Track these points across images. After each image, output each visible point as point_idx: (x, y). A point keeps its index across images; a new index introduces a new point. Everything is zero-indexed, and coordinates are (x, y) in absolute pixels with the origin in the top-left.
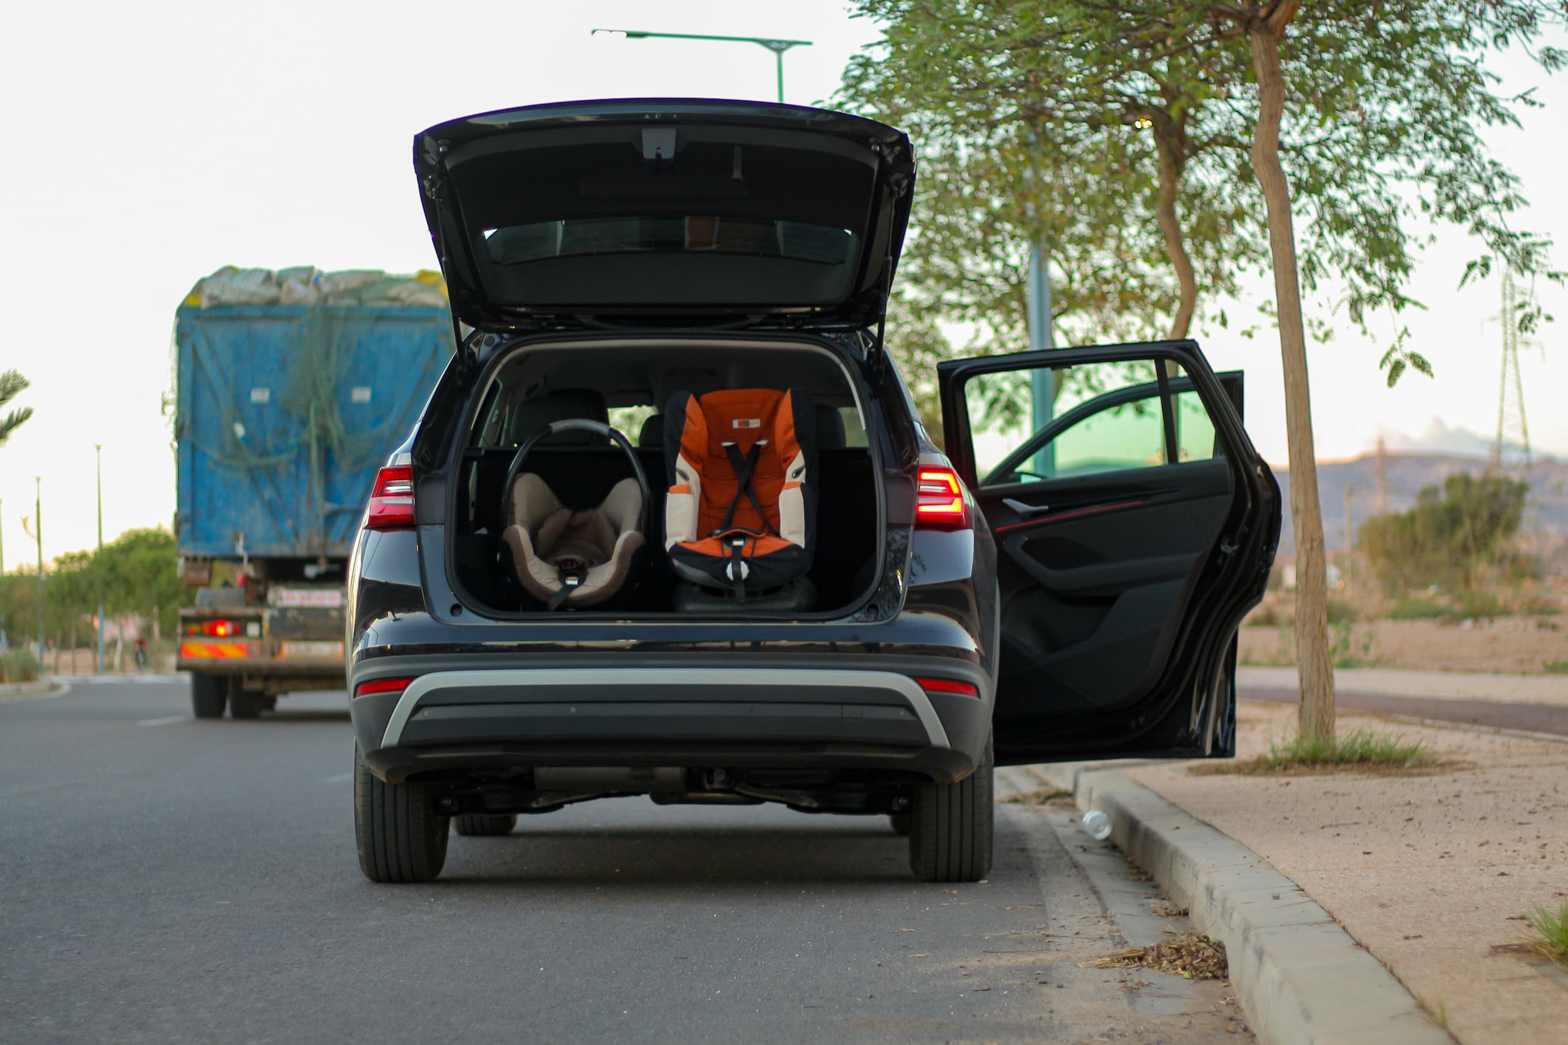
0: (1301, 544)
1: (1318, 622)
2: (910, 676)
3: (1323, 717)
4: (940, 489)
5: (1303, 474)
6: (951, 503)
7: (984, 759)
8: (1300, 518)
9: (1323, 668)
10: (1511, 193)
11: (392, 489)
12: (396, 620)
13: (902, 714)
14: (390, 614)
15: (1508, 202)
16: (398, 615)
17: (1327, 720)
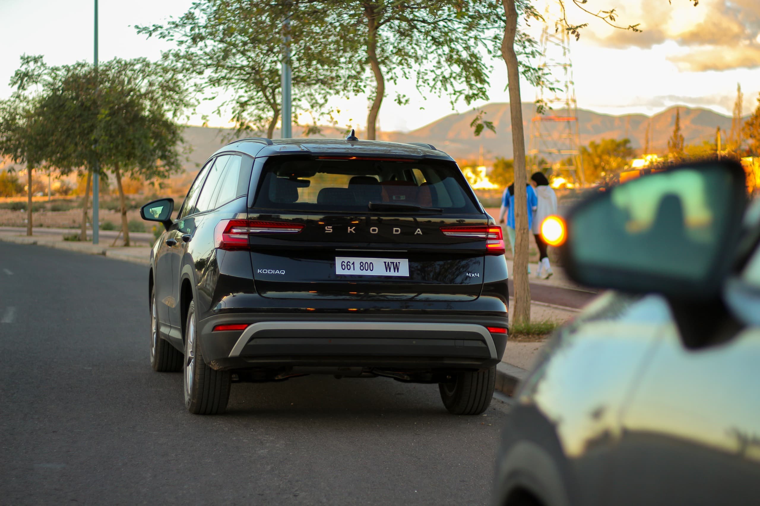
2: (484, 326)
4: (495, 236)
6: (499, 243)
8: (519, 218)
9: (526, 289)
10: (534, 49)
11: (234, 231)
12: (234, 296)
13: (480, 344)
15: (533, 54)
17: (527, 312)
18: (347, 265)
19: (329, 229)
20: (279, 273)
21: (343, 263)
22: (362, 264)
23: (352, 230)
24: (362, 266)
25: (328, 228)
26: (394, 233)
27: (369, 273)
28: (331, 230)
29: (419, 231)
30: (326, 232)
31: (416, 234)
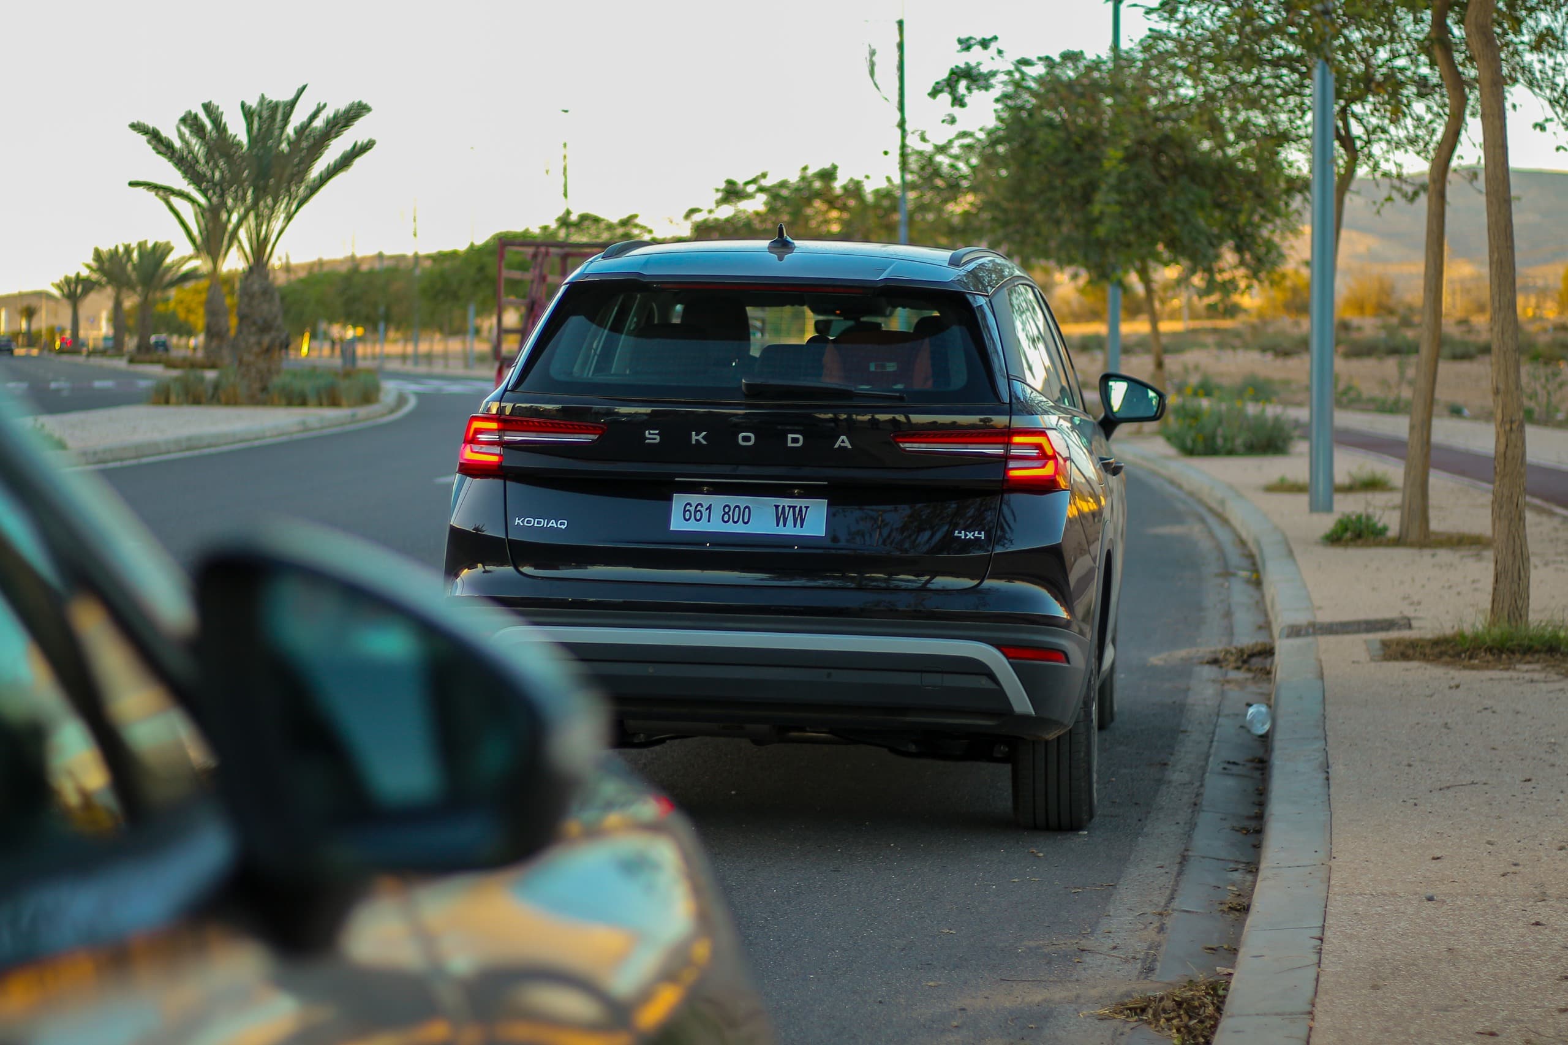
0: (1501, 426)
1: (1515, 505)
2: (992, 645)
3: (1516, 601)
4: (1034, 452)
5: (1505, 353)
6: (1043, 467)
7: (1082, 713)
8: (1500, 398)
9: (1518, 551)
11: (482, 438)
12: (485, 572)
13: (984, 683)
14: (480, 566)
16: (487, 568)
17: (1520, 603)
18: (696, 512)
19: (653, 436)
20: (555, 525)
21: (688, 507)
22: (727, 509)
23: (700, 438)
24: (727, 513)
25: (650, 434)
26: (790, 444)
27: (740, 528)
28: (658, 437)
29: (843, 441)
30: (647, 441)
31: (836, 446)
